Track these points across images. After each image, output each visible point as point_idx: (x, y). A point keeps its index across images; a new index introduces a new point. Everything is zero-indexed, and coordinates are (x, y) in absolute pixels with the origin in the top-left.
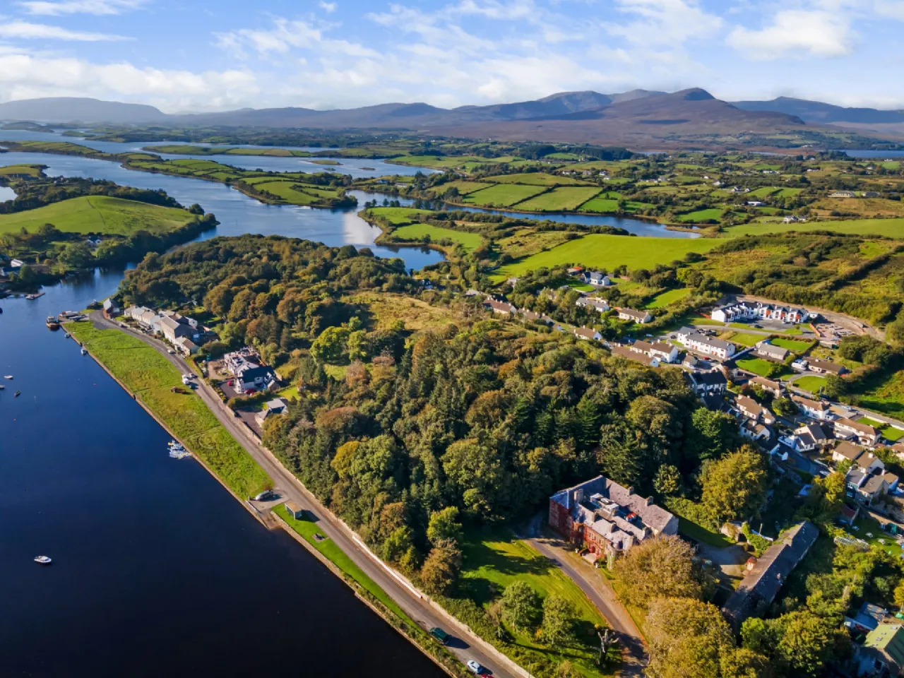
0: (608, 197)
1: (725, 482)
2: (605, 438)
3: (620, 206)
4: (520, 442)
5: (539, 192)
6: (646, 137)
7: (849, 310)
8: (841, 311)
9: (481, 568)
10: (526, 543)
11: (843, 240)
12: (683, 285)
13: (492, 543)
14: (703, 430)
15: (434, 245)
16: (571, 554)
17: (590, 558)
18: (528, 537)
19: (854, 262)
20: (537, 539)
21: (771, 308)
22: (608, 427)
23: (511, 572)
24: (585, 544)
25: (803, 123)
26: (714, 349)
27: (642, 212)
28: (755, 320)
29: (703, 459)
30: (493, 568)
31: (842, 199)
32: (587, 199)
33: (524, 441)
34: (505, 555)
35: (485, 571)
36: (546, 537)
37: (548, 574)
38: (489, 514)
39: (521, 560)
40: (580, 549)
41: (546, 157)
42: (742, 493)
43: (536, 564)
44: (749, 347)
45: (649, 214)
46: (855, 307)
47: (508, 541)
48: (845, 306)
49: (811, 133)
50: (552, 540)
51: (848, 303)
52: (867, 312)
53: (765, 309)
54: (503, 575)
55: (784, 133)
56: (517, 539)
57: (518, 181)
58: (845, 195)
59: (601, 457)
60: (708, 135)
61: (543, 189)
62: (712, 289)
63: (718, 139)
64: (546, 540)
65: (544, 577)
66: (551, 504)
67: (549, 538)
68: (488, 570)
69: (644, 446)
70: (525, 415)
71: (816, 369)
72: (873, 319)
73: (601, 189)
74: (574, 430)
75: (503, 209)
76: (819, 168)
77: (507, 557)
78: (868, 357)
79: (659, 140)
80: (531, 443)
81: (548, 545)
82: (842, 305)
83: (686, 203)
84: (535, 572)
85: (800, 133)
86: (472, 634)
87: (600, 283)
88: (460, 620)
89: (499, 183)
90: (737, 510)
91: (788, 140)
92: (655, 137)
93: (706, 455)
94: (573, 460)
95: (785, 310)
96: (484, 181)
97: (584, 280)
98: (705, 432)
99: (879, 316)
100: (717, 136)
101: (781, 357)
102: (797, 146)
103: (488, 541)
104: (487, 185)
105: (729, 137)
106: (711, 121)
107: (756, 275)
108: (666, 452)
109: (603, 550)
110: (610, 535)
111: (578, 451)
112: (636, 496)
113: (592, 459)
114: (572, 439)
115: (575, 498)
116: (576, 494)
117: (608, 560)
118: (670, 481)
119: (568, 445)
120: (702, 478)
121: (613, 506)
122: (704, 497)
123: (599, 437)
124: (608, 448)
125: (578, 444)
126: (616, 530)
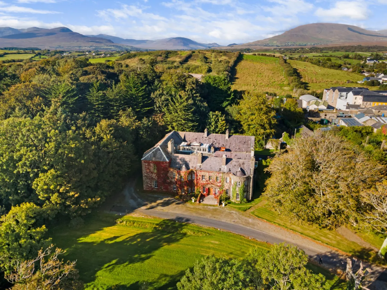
0: (40, 58)
1: (260, 110)
2: (158, 103)
4: (79, 121)
7: (192, 71)
9: (99, 273)
10: (134, 215)
13: (93, 235)
14: (219, 86)
16: (188, 204)
17: (210, 201)
18: (132, 209)
20: (143, 208)
22: (157, 92)
23: (143, 256)
24: (197, 190)
29: (226, 106)
30: (116, 264)
33: (84, 119)
34: (118, 240)
35: (107, 274)
36: (151, 202)
37: (185, 234)
38: (77, 201)
39: (143, 236)
40: (196, 197)
43: (163, 232)
46: (194, 70)
47: (114, 224)
48: (190, 69)
49: (117, 46)
50: (159, 201)
51: (191, 68)
52: (200, 70)
54: (137, 265)
55: (108, 46)
56: (121, 217)
59: (160, 120)
64: (154, 204)
65: (184, 241)
66: (144, 165)
67: (155, 202)
68: (111, 271)
70: (74, 96)
73: (35, 55)
74: (129, 101)
77: (124, 241)
80: (91, 120)
81: (159, 208)
82: (189, 70)
84: (170, 241)
93: (227, 103)
94: (138, 128)
98: (221, 87)
100: (80, 47)
103: (85, 236)
105: (86, 48)
108: (206, 104)
109: (221, 187)
110: (225, 168)
111: (140, 119)
112: (213, 135)
113: (155, 123)
114: (130, 110)
115: (170, 149)
116: (170, 144)
117: (231, 194)
118: (222, 122)
119: (128, 116)
120: (236, 116)
121: (206, 146)
122: (245, 127)
123: (153, 103)
124: (165, 110)
125: (137, 113)
126: (228, 160)
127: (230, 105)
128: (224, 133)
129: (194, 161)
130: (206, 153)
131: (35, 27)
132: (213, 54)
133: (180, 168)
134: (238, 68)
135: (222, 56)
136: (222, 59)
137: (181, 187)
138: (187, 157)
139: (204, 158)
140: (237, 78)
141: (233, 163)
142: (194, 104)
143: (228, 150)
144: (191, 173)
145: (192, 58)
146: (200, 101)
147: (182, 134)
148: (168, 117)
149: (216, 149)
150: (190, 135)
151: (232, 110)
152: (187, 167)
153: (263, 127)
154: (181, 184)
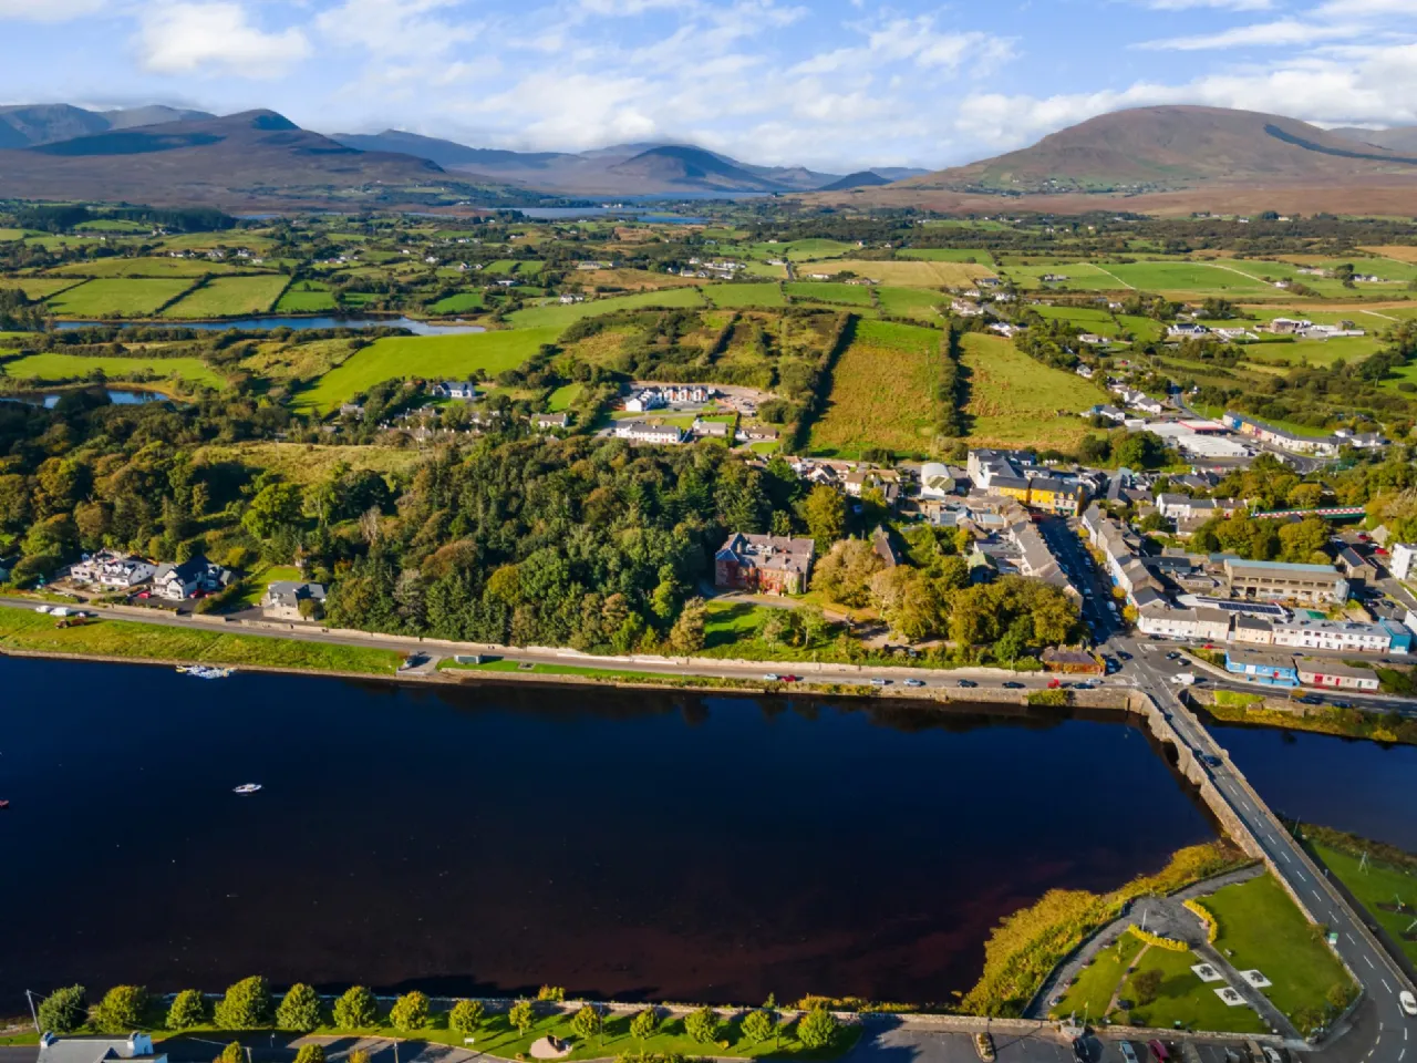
0: (308, 289)
1: (827, 509)
2: (721, 503)
3: (337, 300)
5: (187, 289)
6: (218, 190)
7: (738, 381)
8: (731, 383)
10: (715, 601)
11: (683, 314)
12: (569, 382)
15: (119, 384)
16: (756, 595)
17: (773, 593)
18: (712, 597)
19: (709, 335)
20: (721, 597)
21: (675, 390)
22: (719, 492)
24: (762, 584)
25: (441, 170)
26: (665, 436)
27: (375, 306)
28: (665, 405)
31: (592, 272)
32: (279, 292)
40: (761, 589)
41: (78, 227)
42: (841, 514)
43: (738, 609)
44: (688, 430)
45: (386, 308)
46: (742, 377)
49: (457, 184)
50: (732, 593)
51: (733, 374)
52: (753, 380)
53: (671, 391)
57: (129, 273)
58: (592, 267)
59: (723, 521)
60: (317, 187)
61: (191, 283)
62: (606, 380)
63: (335, 193)
64: (727, 595)
66: (717, 563)
67: (728, 593)
69: (753, 501)
71: (756, 436)
72: (763, 386)
73: (288, 277)
74: (694, 502)
75: (146, 320)
76: (522, 234)
78: (787, 417)
79: (244, 196)
81: (733, 597)
82: (730, 377)
83: (424, 288)
84: (745, 614)
85: (445, 184)
86: (747, 664)
87: (465, 395)
88: (732, 658)
89: (93, 278)
90: (842, 527)
91: (435, 195)
92: (232, 190)
93: (793, 498)
94: (704, 530)
95: (689, 390)
96: (58, 276)
97: (441, 393)
99: (767, 381)
100: (327, 188)
101: (722, 432)
102: (450, 203)
104: (69, 283)
106: (313, 165)
107: (636, 359)
108: (769, 502)
109: (781, 582)
110: (784, 566)
111: (704, 521)
112: (777, 538)
113: (718, 524)
114: (695, 512)
115: (739, 550)
116: (739, 546)
117: (789, 587)
118: (785, 523)
119: (694, 518)
120: (802, 515)
121: (769, 548)
122: (811, 528)
123: (715, 504)
124: (728, 510)
125: (701, 515)
126: (787, 561)
127: (797, 499)
128: (786, 535)
129: (759, 561)
130: (770, 554)
131: (162, 107)
132: (786, 320)
133: (748, 566)
134: (837, 372)
135: (804, 328)
136: (805, 342)
137: (749, 582)
138: (753, 558)
139: (768, 559)
140: (832, 404)
141: (791, 563)
142: (757, 503)
143: (788, 552)
144: (757, 571)
145: (735, 337)
146: (763, 498)
147: (746, 536)
148: (731, 519)
149: (779, 551)
150: (753, 538)
151: (798, 506)
152: (754, 565)
153: (830, 528)
154: (749, 579)
